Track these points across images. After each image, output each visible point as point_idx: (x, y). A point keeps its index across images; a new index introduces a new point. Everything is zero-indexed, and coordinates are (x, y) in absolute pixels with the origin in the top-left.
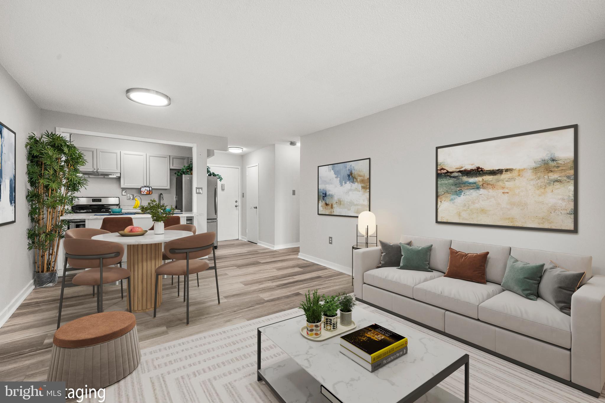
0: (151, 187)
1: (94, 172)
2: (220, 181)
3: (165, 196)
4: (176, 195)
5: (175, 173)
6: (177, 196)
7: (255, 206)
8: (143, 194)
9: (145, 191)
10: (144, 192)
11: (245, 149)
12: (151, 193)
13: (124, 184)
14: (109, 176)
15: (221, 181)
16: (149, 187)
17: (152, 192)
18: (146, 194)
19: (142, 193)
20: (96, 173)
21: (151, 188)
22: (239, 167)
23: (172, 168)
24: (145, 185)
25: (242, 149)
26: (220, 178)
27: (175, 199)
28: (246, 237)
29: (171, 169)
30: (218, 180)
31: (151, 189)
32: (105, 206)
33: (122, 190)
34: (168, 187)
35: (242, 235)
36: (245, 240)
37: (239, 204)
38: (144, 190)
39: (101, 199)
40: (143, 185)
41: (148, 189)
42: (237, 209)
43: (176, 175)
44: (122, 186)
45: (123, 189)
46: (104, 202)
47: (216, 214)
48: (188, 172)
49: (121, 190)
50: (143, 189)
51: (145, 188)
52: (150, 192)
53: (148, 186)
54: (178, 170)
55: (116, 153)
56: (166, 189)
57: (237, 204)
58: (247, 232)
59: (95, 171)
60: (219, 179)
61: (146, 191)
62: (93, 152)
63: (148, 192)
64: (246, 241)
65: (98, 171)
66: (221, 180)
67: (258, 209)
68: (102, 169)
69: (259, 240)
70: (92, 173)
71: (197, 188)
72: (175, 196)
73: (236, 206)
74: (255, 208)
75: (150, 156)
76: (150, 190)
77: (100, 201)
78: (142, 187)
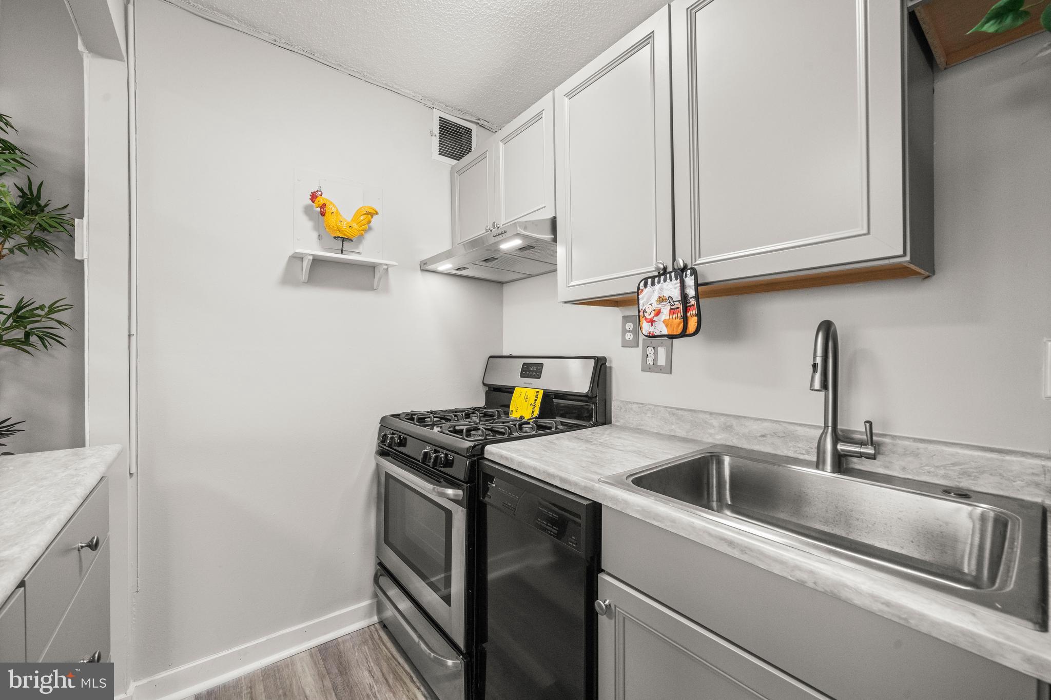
8: (652, 337)
9: (658, 313)
10: (652, 322)
12: (692, 324)
17: (700, 314)
18: (665, 331)
19: (646, 328)
21: (690, 281)
24: (662, 263)
31: (691, 292)
33: (624, 317)
38: (655, 298)
39: (542, 365)
41: (671, 288)
44: (562, 293)
49: (619, 319)
50: (650, 299)
51: (657, 290)
52: (685, 319)
61: (666, 312)
62: (487, 157)
63: (679, 320)
76: (684, 297)
77: (539, 371)
78: (646, 279)
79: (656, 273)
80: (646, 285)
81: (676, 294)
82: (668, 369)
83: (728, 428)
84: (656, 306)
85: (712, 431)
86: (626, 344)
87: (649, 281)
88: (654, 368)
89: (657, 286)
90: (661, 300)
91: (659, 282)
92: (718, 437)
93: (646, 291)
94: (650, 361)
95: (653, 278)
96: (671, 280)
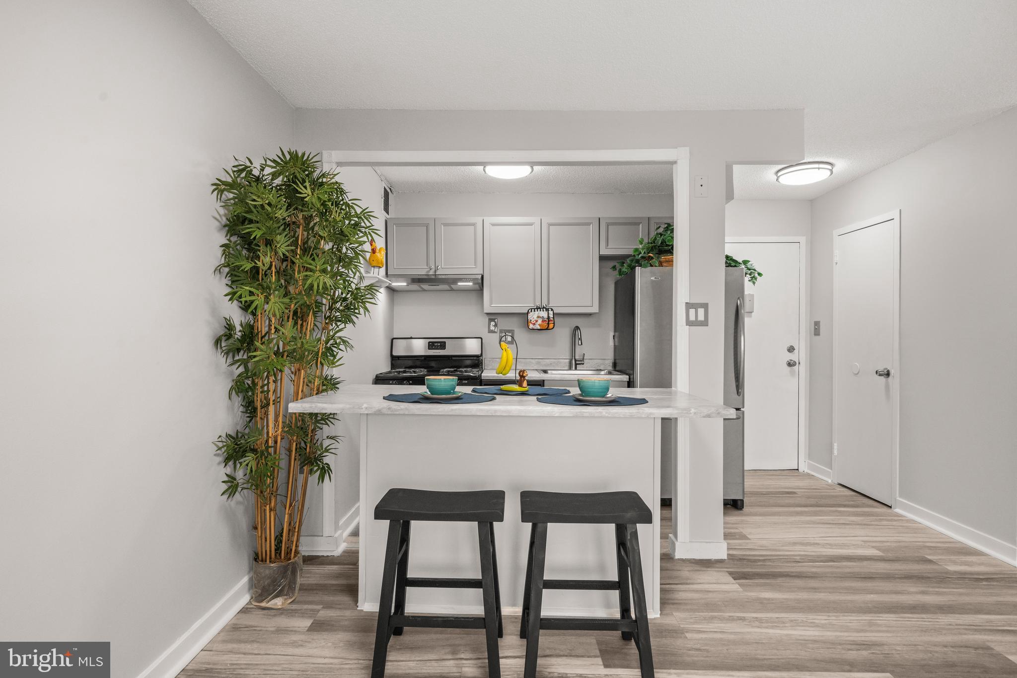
0: (552, 310)
1: (429, 275)
2: (751, 283)
3: (586, 333)
4: (615, 331)
5: (614, 268)
6: (617, 334)
7: (881, 368)
8: (533, 329)
9: (537, 321)
10: (534, 324)
11: (841, 165)
12: (551, 326)
13: (491, 303)
14: (459, 284)
15: (754, 283)
16: (547, 310)
17: (554, 323)
18: (539, 328)
19: (531, 326)
20: (433, 277)
21: (551, 313)
22: (803, 240)
23: (605, 252)
24: (538, 304)
25: (830, 167)
26: (750, 274)
27: (611, 343)
28: (831, 469)
29: (603, 258)
30: (747, 279)
31: (551, 316)
32: (453, 358)
33: (489, 319)
34: (595, 309)
35: (809, 455)
36: (828, 478)
37: (801, 355)
38: (535, 317)
39: (445, 342)
40: (532, 305)
41: (544, 314)
42: (792, 374)
43: (617, 272)
44: (487, 309)
45: (492, 317)
46: (450, 350)
47: (738, 393)
48: (651, 258)
49: (486, 319)
50: (533, 316)
51: (538, 313)
52: (548, 324)
53: (544, 308)
54: (622, 259)
55: (474, 225)
56: (590, 315)
57: (793, 357)
58: (835, 452)
59: (432, 273)
60: (748, 277)
61: (540, 321)
62: (427, 226)
63: (545, 324)
64: (830, 481)
65: (437, 273)
66: (753, 279)
67: (894, 380)
68: (444, 270)
69: (900, 496)
70: (426, 277)
71: (689, 306)
72: (612, 334)
73: (791, 364)
74: (880, 375)
75: (550, 225)
77: (443, 346)
78: (532, 309)
79: (535, 307)
80: (531, 311)
81: (546, 316)
83: (538, 363)
84: (536, 318)
85: (533, 365)
86: (490, 331)
87: (533, 310)
89: (536, 312)
90: (538, 317)
91: (537, 311)
92: (535, 367)
93: (531, 313)
95: (534, 309)
96: (543, 311)
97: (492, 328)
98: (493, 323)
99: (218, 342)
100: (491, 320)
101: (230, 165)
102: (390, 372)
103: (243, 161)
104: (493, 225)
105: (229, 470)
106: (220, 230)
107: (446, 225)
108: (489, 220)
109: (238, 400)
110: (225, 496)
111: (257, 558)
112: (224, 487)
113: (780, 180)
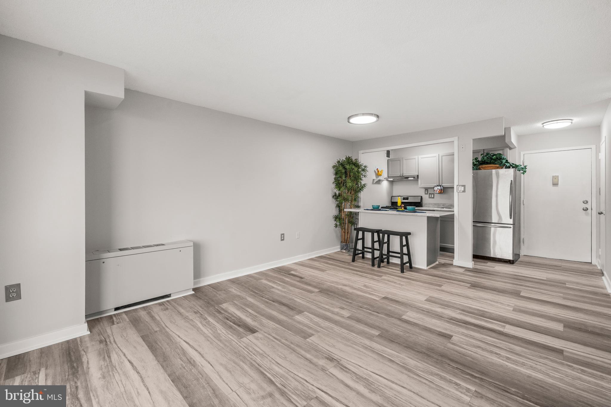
0: (442, 186)
9: (437, 190)
11: (576, 119)
12: (442, 192)
13: (422, 184)
14: (409, 179)
16: (440, 186)
18: (438, 192)
19: (435, 192)
20: (402, 177)
21: (442, 187)
22: (593, 146)
24: (438, 184)
25: (570, 121)
35: (597, 256)
37: (593, 205)
38: (437, 189)
39: (408, 198)
40: (436, 185)
41: (439, 188)
42: (587, 214)
44: (422, 186)
46: (411, 200)
51: (437, 187)
52: (441, 191)
55: (415, 159)
57: (587, 206)
59: (402, 175)
61: (438, 190)
62: (400, 160)
64: (599, 268)
68: (406, 174)
71: (458, 186)
75: (442, 156)
76: (441, 189)
80: (435, 187)
81: (440, 188)
82: (433, 198)
83: (443, 205)
85: (441, 206)
86: (425, 194)
88: (431, 198)
90: (438, 189)
94: (430, 196)
97: (426, 193)
98: (426, 191)
99: (333, 197)
100: (425, 190)
101: (336, 161)
102: (391, 206)
103: (339, 160)
104: (422, 158)
105: (336, 222)
106: (334, 175)
107: (406, 160)
108: (420, 157)
109: (338, 209)
110: (335, 227)
111: (342, 242)
112: (335, 225)
113: (544, 127)
